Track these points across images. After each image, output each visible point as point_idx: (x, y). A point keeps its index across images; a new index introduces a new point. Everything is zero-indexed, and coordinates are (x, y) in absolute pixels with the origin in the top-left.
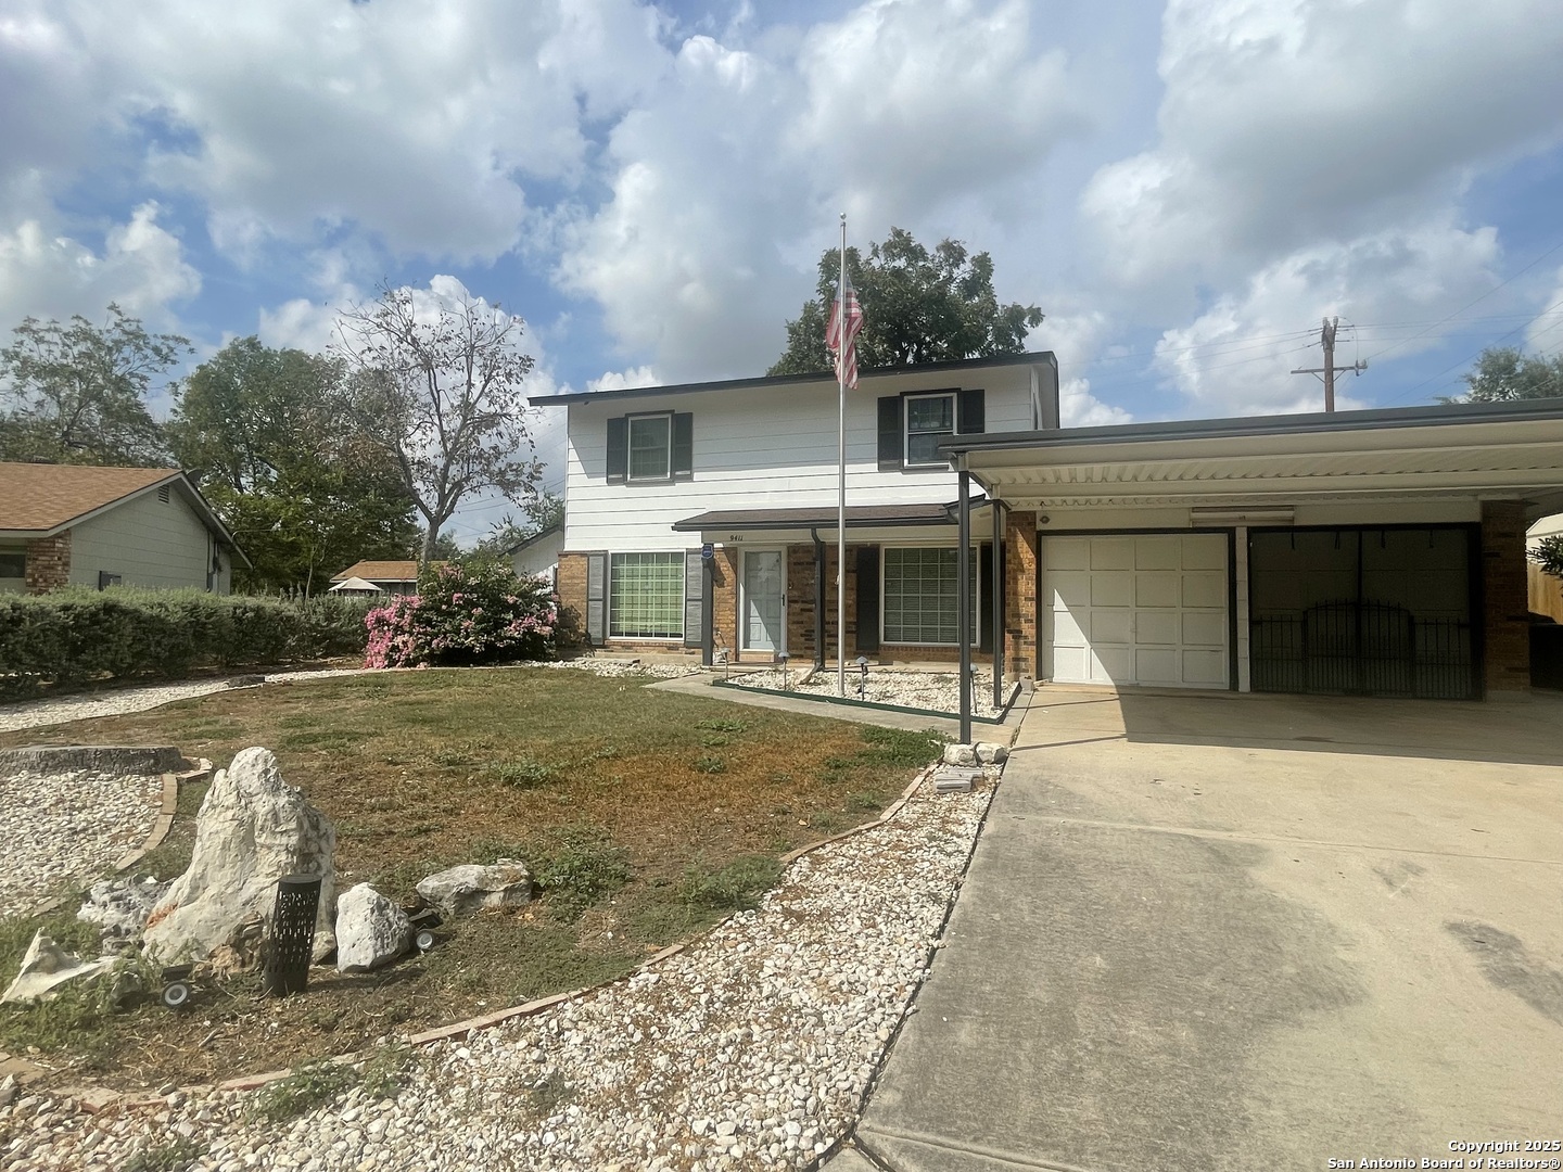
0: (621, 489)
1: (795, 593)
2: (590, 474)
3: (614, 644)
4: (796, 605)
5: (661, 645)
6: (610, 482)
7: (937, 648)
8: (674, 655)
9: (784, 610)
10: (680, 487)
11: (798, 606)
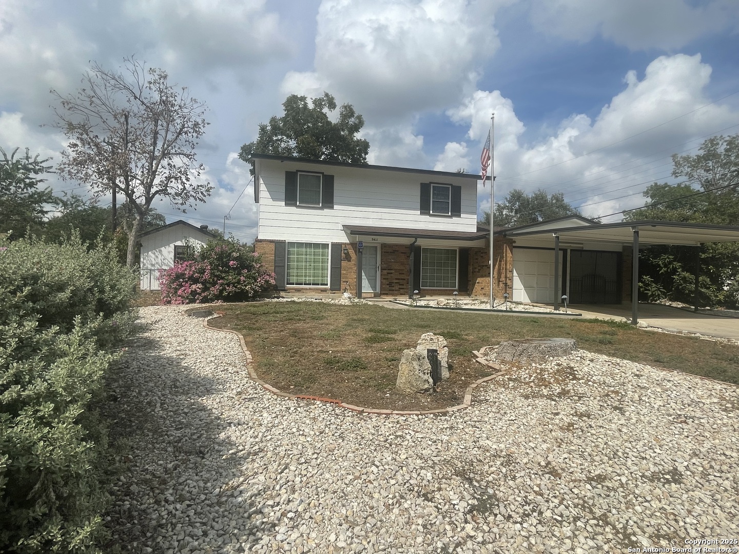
0: (293, 209)
1: (385, 265)
2: (274, 199)
3: (290, 289)
4: (385, 271)
5: (317, 289)
6: (287, 205)
7: (442, 290)
8: (324, 294)
9: (379, 273)
10: (326, 211)
11: (385, 272)
